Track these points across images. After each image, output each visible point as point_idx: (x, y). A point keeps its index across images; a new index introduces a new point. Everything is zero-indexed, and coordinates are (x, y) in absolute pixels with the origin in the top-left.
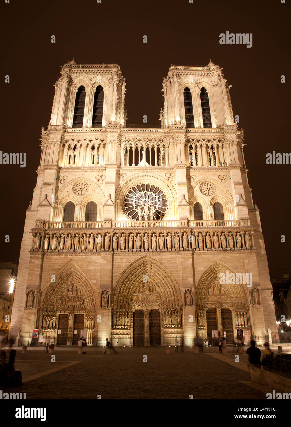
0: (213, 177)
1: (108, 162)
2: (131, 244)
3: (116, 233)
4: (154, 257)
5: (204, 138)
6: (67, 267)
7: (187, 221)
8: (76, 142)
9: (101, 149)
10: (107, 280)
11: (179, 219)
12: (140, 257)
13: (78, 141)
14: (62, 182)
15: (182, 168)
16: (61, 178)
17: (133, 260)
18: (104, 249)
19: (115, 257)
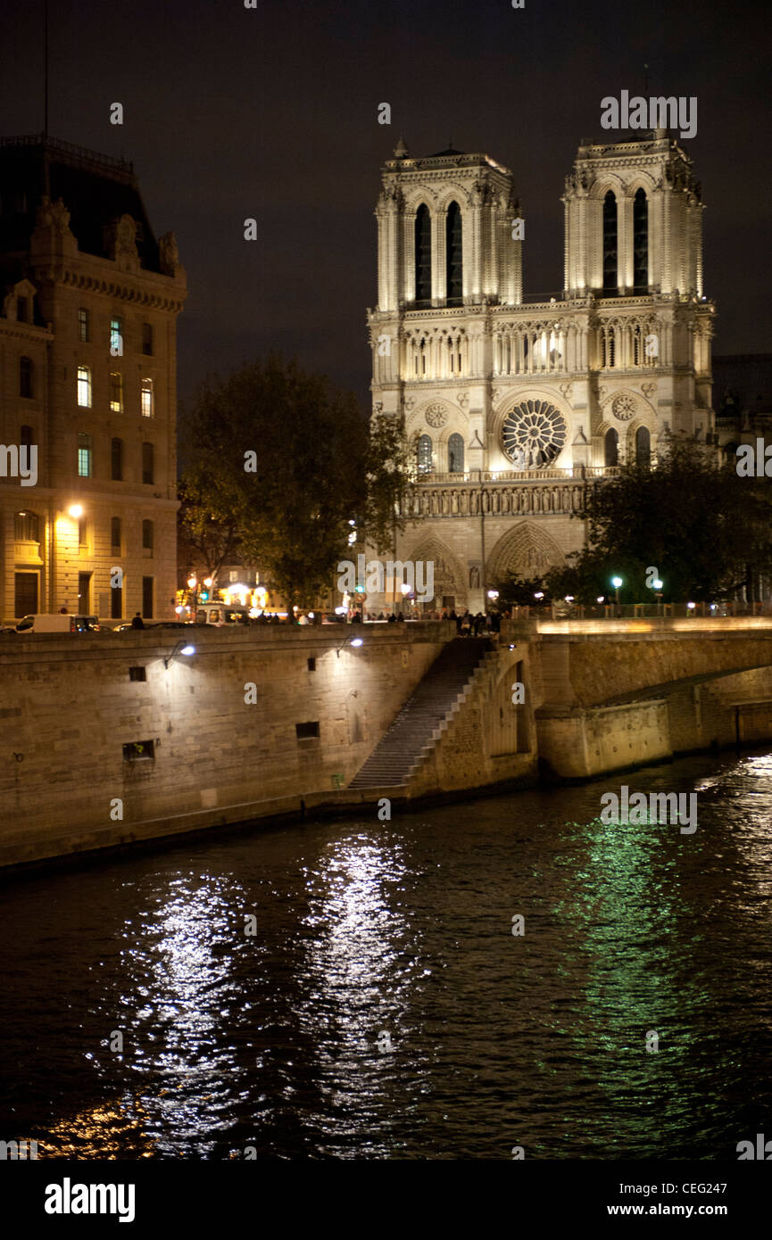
0: (633, 388)
1: (472, 374)
2: (505, 505)
3: (486, 490)
4: (536, 522)
5: (625, 314)
6: (427, 538)
7: (580, 470)
8: (423, 335)
9: (463, 345)
10: (476, 554)
11: (572, 466)
12: (518, 522)
13: (427, 333)
14: (409, 406)
15: (582, 380)
16: (407, 400)
17: (508, 527)
18: (471, 512)
19: (485, 523)
